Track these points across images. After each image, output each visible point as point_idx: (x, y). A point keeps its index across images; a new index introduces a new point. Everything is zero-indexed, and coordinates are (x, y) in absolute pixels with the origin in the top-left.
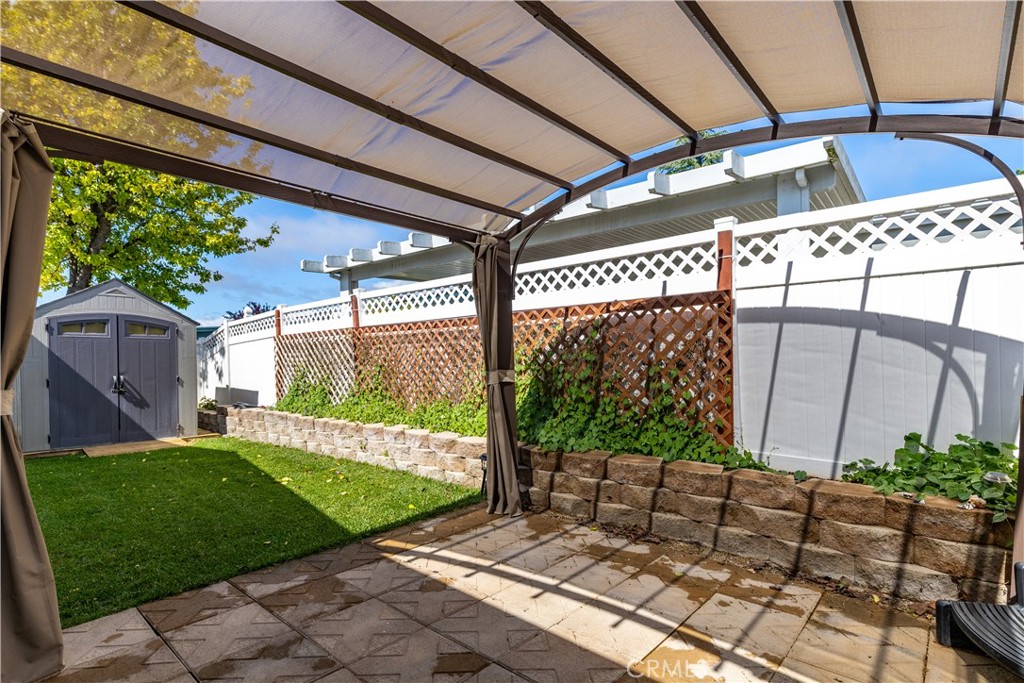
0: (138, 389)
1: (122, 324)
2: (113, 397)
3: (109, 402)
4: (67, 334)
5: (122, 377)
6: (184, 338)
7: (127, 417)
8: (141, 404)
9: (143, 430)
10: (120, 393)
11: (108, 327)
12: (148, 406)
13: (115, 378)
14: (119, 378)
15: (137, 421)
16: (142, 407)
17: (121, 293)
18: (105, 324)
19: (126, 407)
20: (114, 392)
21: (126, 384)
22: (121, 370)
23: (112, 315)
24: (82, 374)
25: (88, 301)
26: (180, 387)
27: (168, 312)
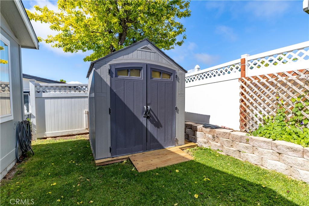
0: (156, 115)
1: (149, 70)
2: (143, 120)
3: (142, 124)
4: (120, 77)
5: (149, 107)
6: (180, 81)
7: (150, 133)
8: (158, 125)
9: (158, 142)
10: (148, 117)
11: (142, 72)
12: (161, 127)
13: (145, 107)
14: (147, 107)
15: (156, 136)
16: (158, 127)
17: (149, 49)
18: (140, 70)
19: (150, 127)
20: (144, 117)
21: (151, 112)
22: (149, 102)
23: (144, 64)
24: (128, 105)
25: (131, 54)
26: (177, 113)
27: (172, 63)
